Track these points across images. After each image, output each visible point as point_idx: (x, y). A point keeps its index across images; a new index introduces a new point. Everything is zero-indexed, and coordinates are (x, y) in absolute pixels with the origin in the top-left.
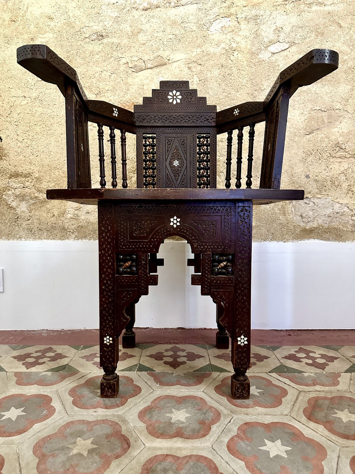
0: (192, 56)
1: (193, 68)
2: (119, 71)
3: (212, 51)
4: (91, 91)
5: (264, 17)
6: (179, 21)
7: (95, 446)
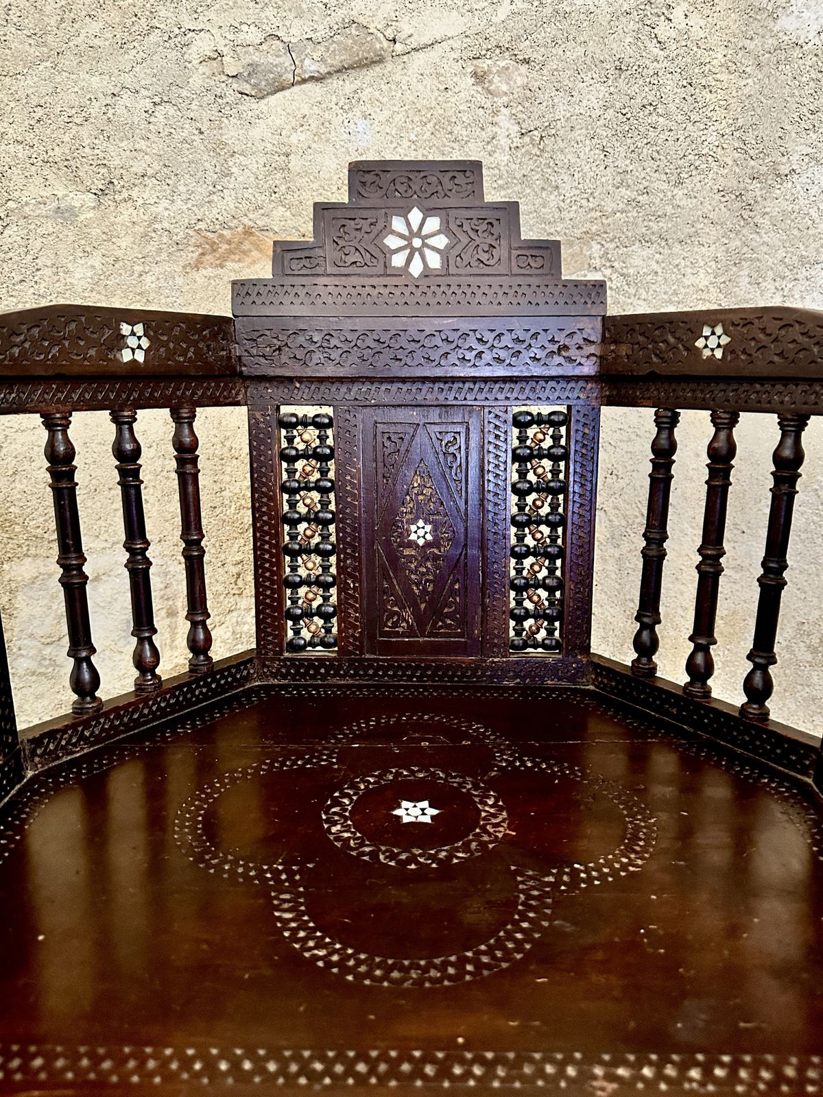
0: (490, 23)
1: (496, 79)
2: (184, 93)
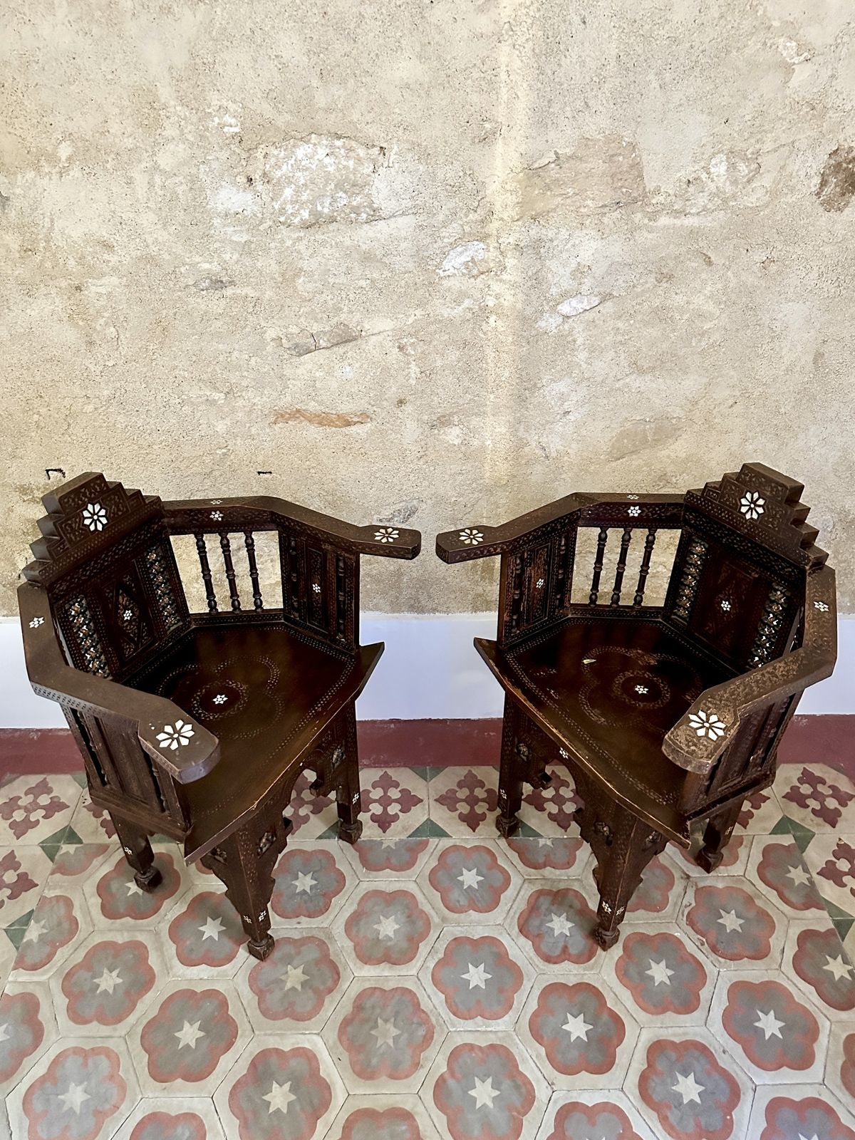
0: (405, 325)
1: (409, 349)
2: (264, 353)
3: (446, 316)
4: (216, 388)
5: (555, 243)
6: (377, 253)
7: (307, 978)
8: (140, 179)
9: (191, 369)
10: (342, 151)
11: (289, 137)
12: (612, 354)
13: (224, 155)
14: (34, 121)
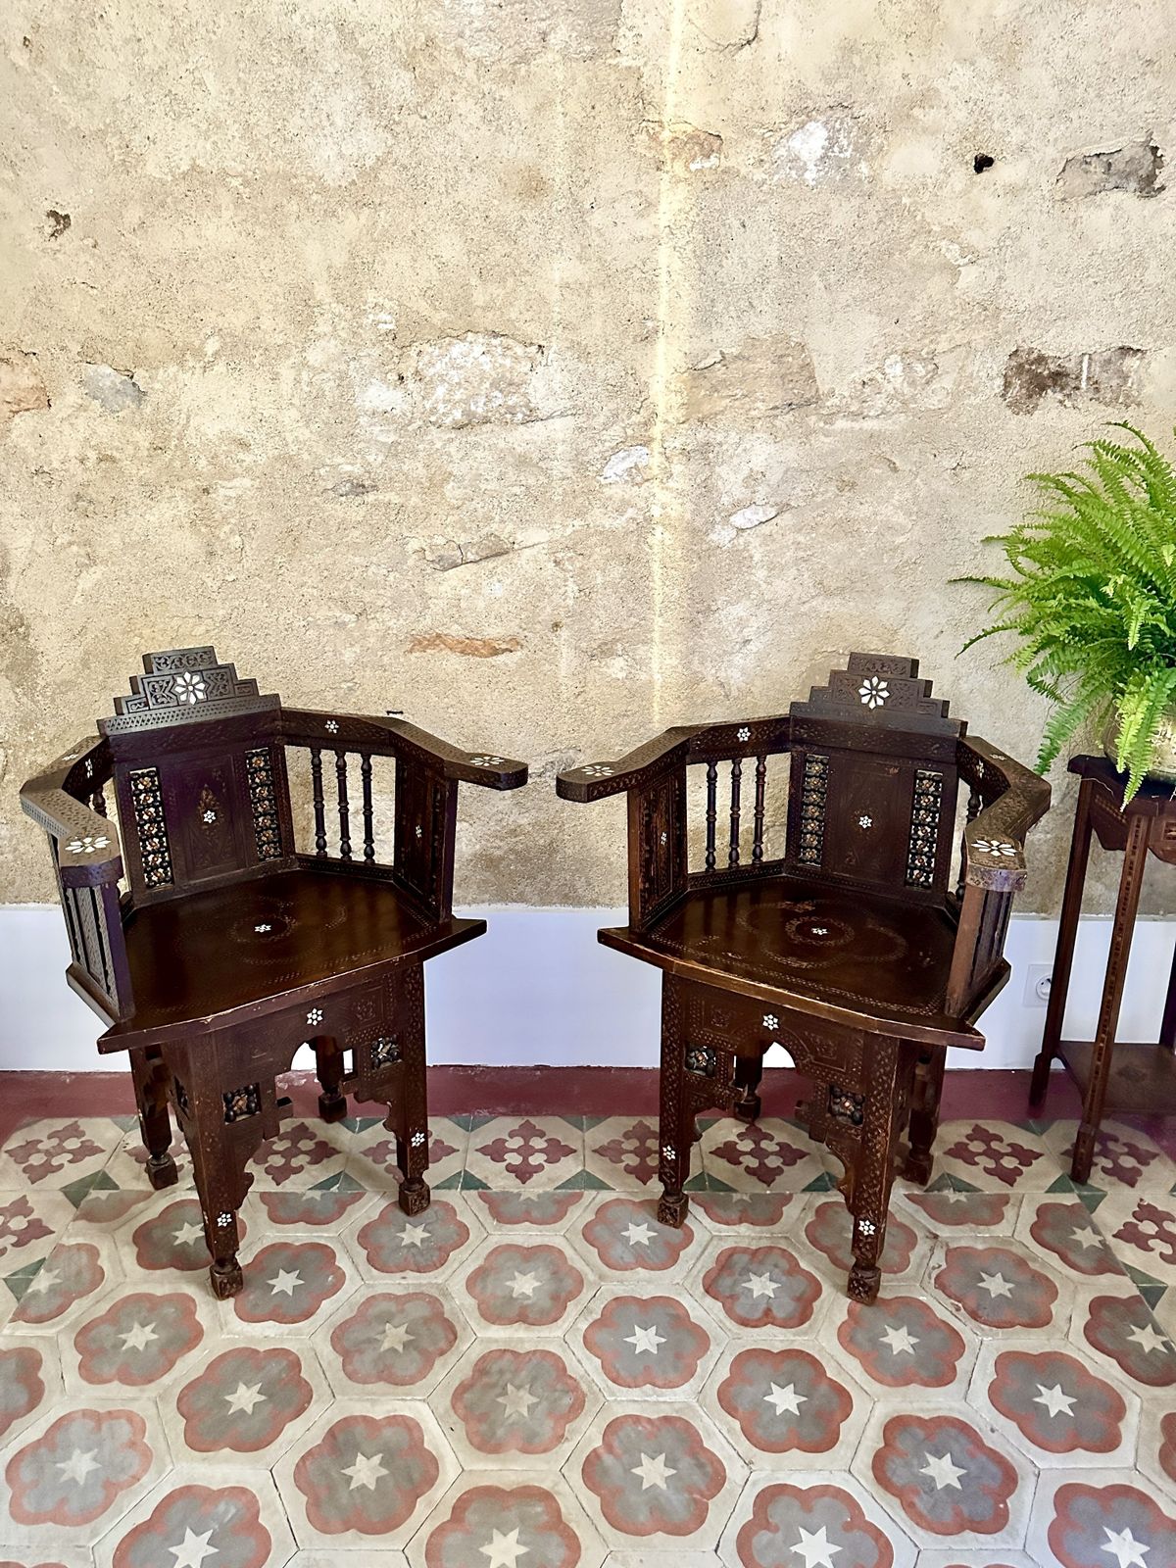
0: (563, 536)
1: (566, 564)
2: (404, 567)
3: (607, 526)
4: (346, 608)
5: (725, 447)
6: (533, 456)
7: (412, 1338)
8: (287, 374)
9: (321, 585)
10: (499, 349)
11: (444, 335)
12: (793, 572)
13: (376, 352)
14: (185, 316)
